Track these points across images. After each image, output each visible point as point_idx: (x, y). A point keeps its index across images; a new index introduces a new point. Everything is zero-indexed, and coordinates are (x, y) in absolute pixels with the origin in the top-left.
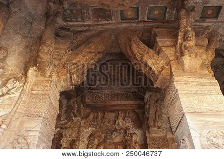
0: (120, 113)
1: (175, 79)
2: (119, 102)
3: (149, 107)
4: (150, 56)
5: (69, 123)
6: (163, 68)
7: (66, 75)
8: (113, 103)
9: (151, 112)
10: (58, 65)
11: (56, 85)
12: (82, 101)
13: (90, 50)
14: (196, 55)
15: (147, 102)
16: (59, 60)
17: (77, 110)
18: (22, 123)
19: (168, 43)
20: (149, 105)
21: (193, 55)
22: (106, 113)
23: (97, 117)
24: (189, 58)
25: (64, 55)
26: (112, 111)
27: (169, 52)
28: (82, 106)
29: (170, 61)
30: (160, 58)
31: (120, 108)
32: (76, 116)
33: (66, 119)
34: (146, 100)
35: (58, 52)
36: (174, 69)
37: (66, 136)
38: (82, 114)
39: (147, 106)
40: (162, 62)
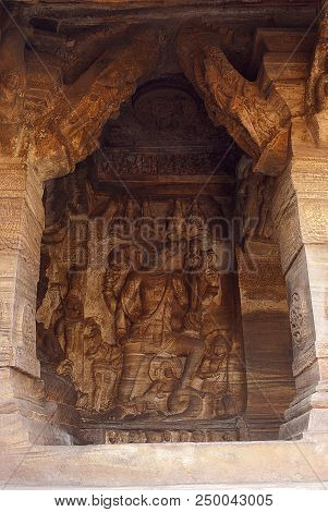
0: (178, 203)
1: (296, 164)
2: (177, 179)
3: (247, 193)
4: (246, 102)
5: (62, 231)
6: (273, 133)
7: (57, 149)
8: (162, 180)
9: (250, 206)
10: (37, 122)
11: (36, 169)
12: (89, 178)
13: (109, 83)
15: (241, 182)
16: (38, 110)
17: (79, 197)
19: (289, 74)
20: (247, 188)
22: (146, 204)
23: (124, 213)
25: (48, 97)
26: (159, 199)
27: (291, 95)
28: (88, 187)
29: (290, 117)
30: (269, 107)
31: (178, 192)
32: (75, 212)
33: (55, 222)
34: (240, 177)
35: (34, 93)
36: (295, 139)
37: (56, 257)
38: (90, 206)
39: (242, 191)
40: (272, 116)
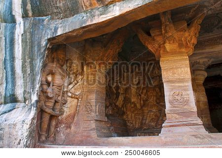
14: (174, 41)
18: (87, 96)
19: (157, 33)
21: (172, 42)
24: (168, 45)
30: (155, 43)
